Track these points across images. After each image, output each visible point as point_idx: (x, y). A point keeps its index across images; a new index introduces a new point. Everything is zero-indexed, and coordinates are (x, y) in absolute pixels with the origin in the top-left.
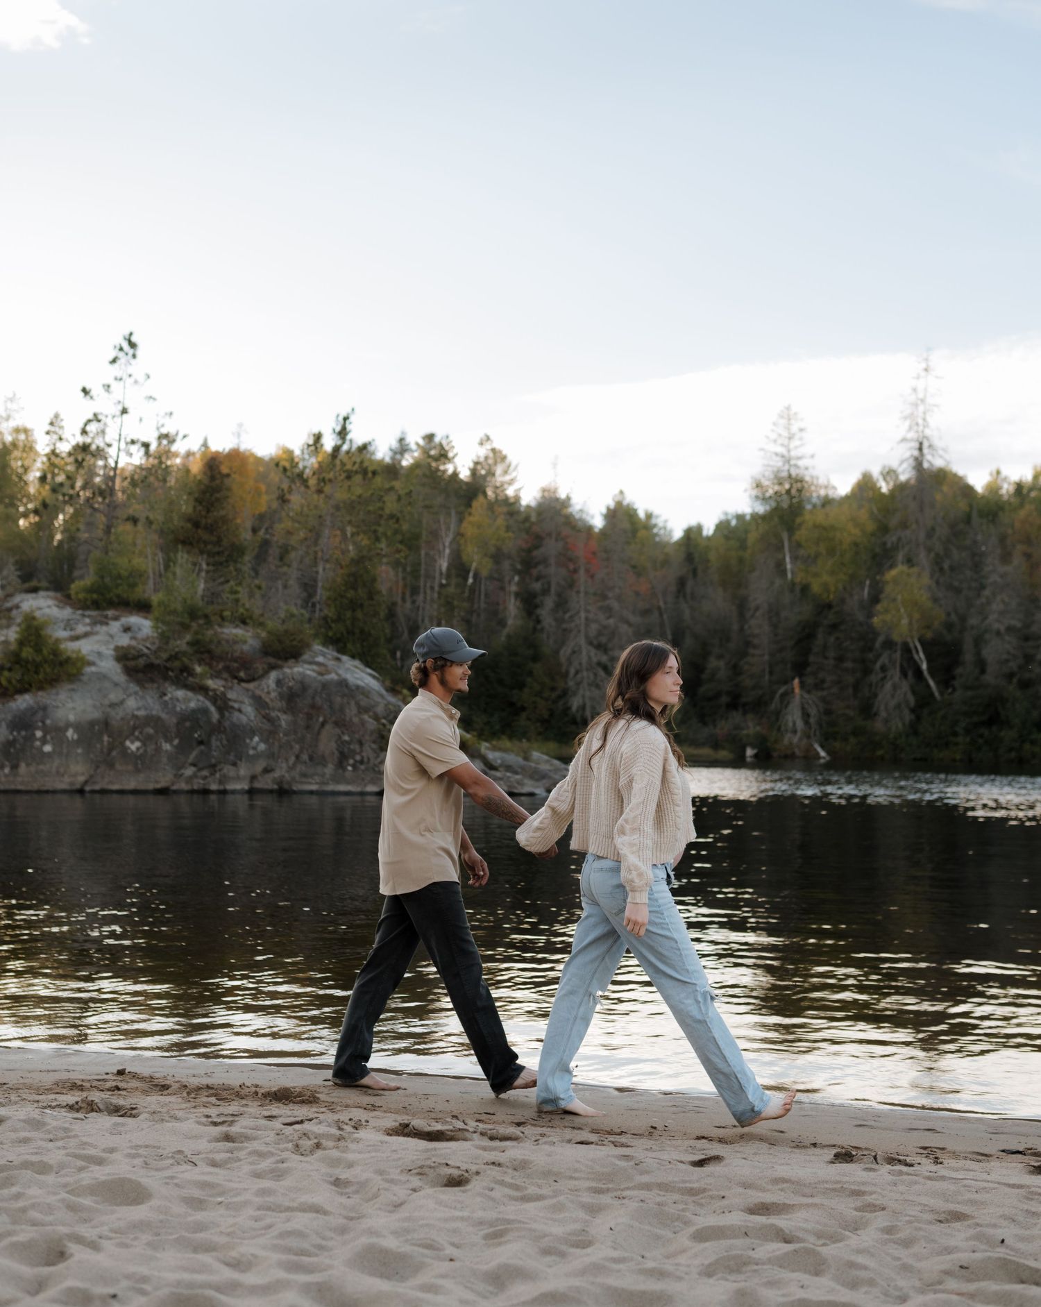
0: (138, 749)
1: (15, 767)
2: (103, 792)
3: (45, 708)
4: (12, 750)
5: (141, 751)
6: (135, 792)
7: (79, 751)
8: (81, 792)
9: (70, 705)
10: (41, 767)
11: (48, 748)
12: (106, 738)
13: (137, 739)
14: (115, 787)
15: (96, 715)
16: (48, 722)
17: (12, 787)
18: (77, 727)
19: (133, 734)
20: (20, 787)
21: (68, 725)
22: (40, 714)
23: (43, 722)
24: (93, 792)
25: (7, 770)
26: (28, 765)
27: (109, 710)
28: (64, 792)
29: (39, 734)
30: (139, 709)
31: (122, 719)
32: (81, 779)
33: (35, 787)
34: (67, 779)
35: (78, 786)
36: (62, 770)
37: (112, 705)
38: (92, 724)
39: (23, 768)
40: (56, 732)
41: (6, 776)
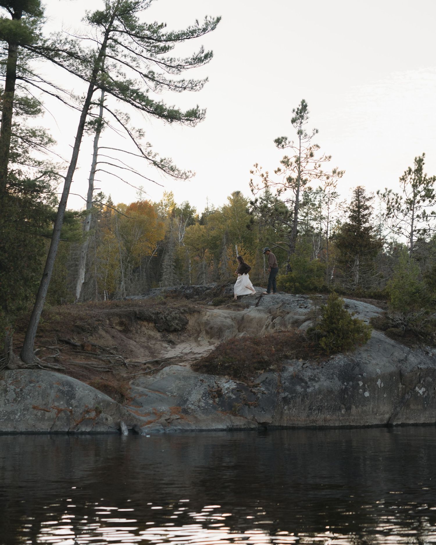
0: (424, 393)
1: (348, 409)
2: (403, 425)
3: (358, 364)
4: (346, 396)
5: (426, 394)
6: (424, 425)
7: (385, 396)
8: (388, 426)
9: (374, 362)
10: (365, 408)
11: (367, 394)
12: (400, 386)
13: (423, 386)
14: (412, 422)
15: (393, 369)
16: (365, 374)
17: (348, 424)
18: (383, 377)
19: (420, 382)
20: (352, 424)
21: (378, 377)
22: (357, 369)
23: (362, 375)
24: (397, 425)
25: (343, 411)
26: (357, 407)
27: (400, 365)
28: (377, 426)
29: (361, 383)
30: (420, 363)
31: (411, 371)
32: (387, 416)
33: (362, 423)
34: (378, 417)
35: (385, 422)
36: (375, 410)
37: (400, 361)
38: (391, 375)
39: (354, 410)
40: (370, 381)
41: (343, 415)
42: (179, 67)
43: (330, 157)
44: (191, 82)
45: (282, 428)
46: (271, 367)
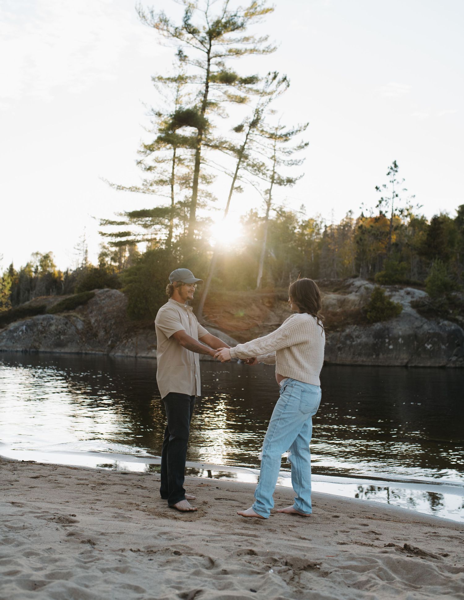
0: (431, 348)
1: (378, 355)
2: (416, 367)
3: (388, 329)
4: (376, 348)
5: (432, 349)
6: (430, 367)
7: (404, 348)
8: (406, 366)
9: (399, 328)
10: (389, 355)
11: (391, 347)
12: (416, 343)
13: (430, 343)
14: (421, 365)
15: (411, 332)
16: (391, 335)
17: (377, 364)
18: (403, 337)
19: (428, 340)
20: (380, 364)
21: (399, 337)
22: (386, 332)
23: (388, 335)
24: (411, 367)
25: (374, 356)
26: (383, 354)
27: (416, 330)
28: (398, 366)
29: (387, 340)
30: (430, 329)
31: (423, 334)
32: (406, 361)
33: (387, 364)
34: (399, 361)
35: (404, 364)
36: (397, 357)
37: (417, 328)
38: (409, 336)
39: (381, 356)
40: (394, 340)
41: (374, 359)
42: (289, 153)
43: (414, 196)
44: (296, 161)
45: (337, 365)
46: (338, 329)
